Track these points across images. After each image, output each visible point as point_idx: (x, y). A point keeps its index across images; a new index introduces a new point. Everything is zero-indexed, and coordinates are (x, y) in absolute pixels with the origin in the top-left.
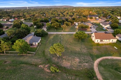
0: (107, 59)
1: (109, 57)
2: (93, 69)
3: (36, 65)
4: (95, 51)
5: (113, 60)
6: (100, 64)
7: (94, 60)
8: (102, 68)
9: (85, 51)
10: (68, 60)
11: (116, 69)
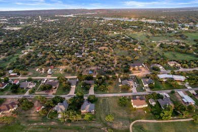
0: (138, 122)
1: (139, 121)
2: (129, 129)
3: (100, 128)
4: (132, 116)
5: (141, 122)
6: (133, 126)
7: (130, 123)
8: (134, 128)
9: (126, 116)
10: (117, 124)
11: (141, 128)
